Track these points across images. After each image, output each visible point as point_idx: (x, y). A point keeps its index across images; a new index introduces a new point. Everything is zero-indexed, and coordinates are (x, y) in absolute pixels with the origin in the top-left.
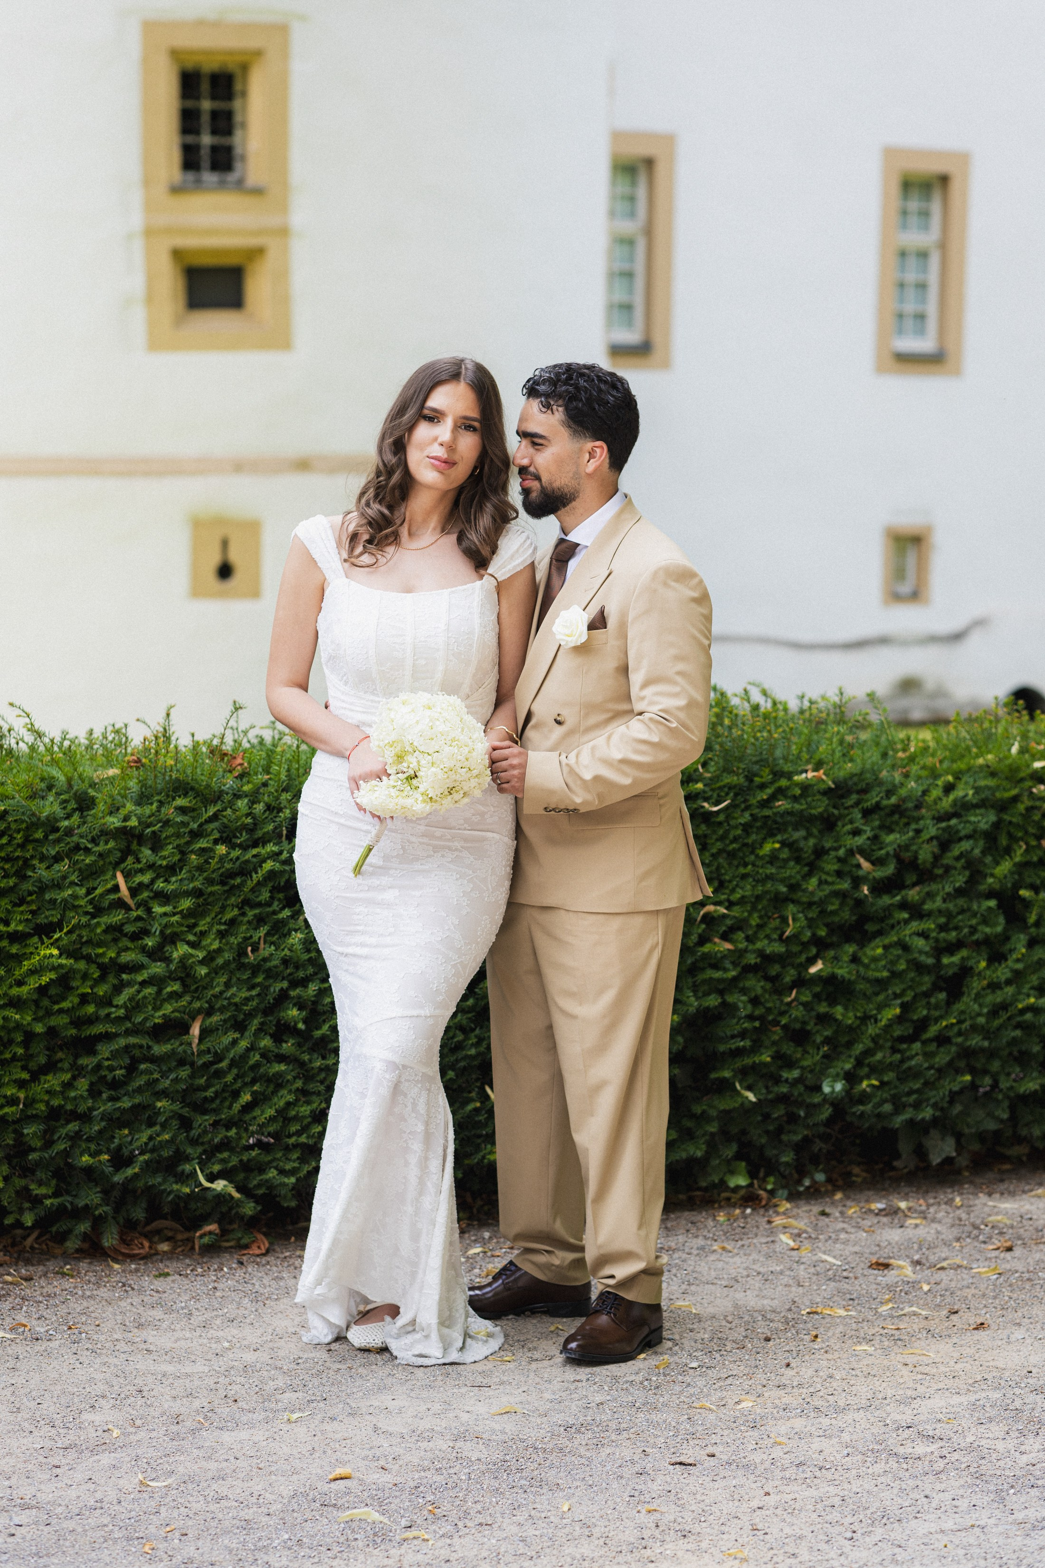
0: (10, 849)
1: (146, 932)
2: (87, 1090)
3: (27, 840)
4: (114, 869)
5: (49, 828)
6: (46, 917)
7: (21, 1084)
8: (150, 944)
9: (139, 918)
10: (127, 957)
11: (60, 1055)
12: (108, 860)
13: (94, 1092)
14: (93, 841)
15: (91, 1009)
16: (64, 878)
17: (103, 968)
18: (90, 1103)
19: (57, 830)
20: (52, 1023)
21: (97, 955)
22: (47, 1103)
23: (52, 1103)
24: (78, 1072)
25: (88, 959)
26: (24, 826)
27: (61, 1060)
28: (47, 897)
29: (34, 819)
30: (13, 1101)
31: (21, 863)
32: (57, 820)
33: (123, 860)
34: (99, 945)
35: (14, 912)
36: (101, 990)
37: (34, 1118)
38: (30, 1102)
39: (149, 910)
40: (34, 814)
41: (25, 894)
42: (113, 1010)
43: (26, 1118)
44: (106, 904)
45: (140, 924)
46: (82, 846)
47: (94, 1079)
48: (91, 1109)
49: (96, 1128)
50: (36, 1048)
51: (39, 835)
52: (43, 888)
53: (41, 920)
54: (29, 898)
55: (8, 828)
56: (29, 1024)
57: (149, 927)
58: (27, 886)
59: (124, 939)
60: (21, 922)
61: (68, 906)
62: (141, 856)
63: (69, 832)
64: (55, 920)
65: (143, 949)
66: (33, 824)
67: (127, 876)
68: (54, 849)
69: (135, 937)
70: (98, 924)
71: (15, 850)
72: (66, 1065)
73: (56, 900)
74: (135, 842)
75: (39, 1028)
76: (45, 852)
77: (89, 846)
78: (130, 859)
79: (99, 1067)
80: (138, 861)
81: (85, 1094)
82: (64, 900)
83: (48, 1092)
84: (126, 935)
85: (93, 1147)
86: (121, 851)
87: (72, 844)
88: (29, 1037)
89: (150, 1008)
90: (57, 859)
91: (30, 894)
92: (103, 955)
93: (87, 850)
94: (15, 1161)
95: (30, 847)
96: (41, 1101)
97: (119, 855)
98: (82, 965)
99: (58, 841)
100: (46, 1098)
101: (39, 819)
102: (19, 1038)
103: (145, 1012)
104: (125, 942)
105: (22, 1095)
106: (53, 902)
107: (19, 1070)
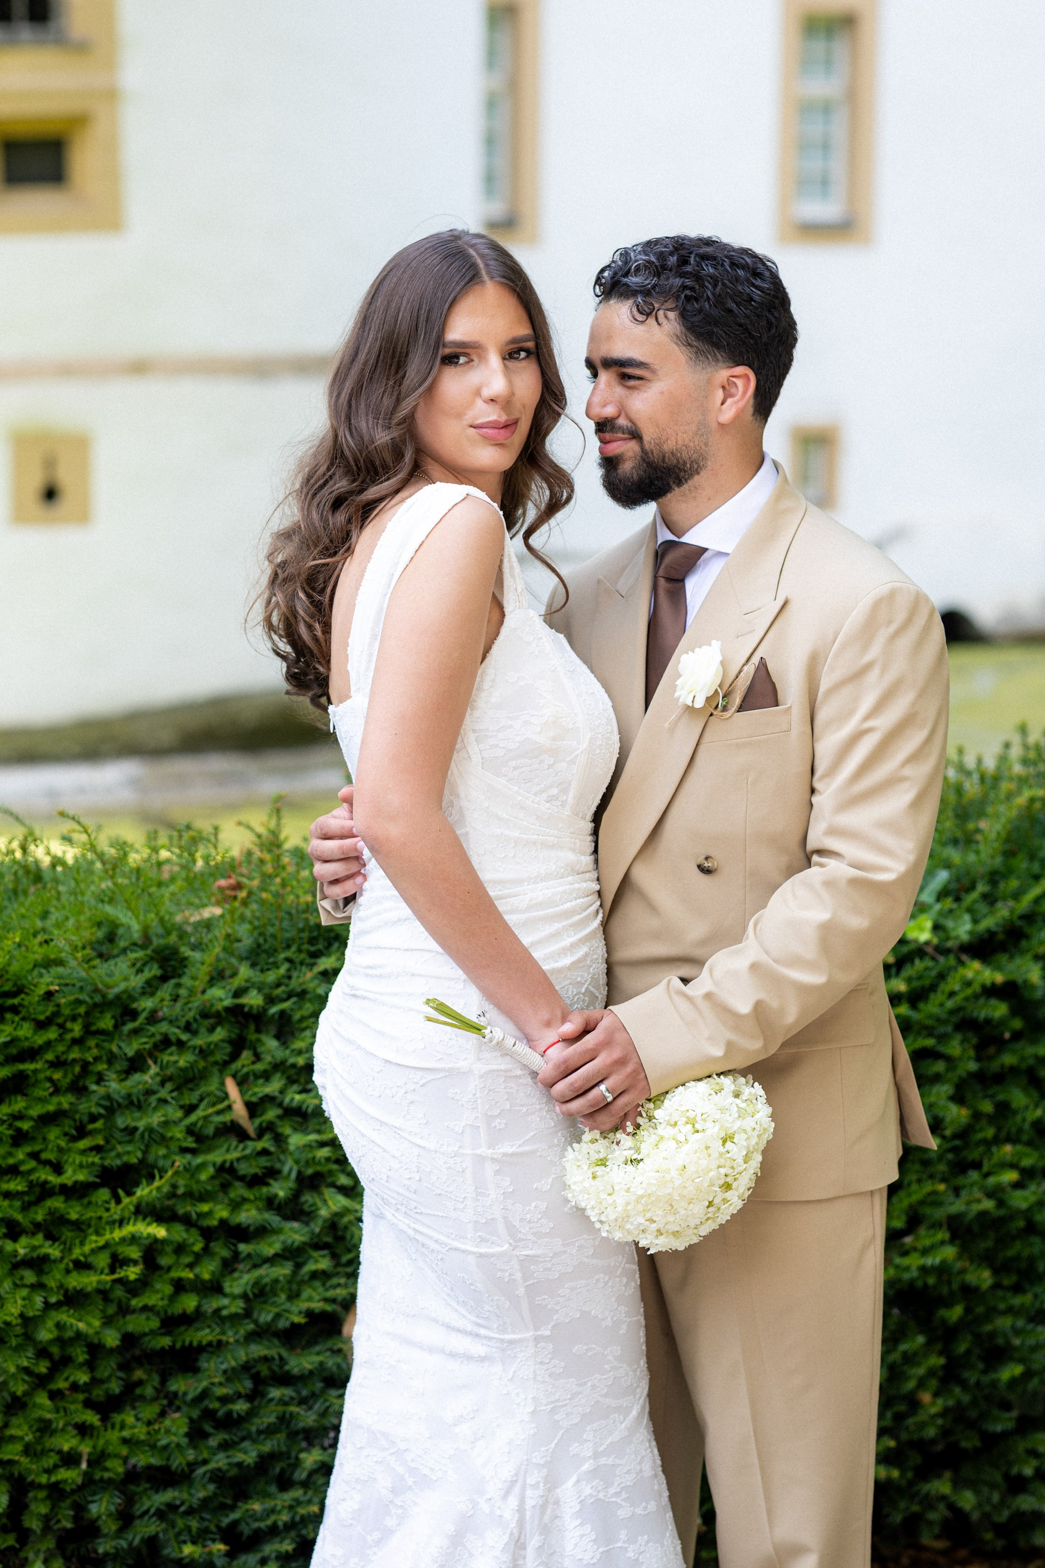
0: (61, 1048)
1: (273, 1173)
2: (187, 1435)
3: (88, 1031)
4: (221, 1072)
5: (119, 1011)
6: (119, 1155)
7: (83, 1430)
8: (281, 1194)
9: (265, 1152)
10: (248, 1216)
11: (139, 1374)
12: (211, 1059)
13: (196, 1435)
14: (187, 1028)
15: (190, 1302)
16: (149, 1092)
17: (208, 1234)
18: (191, 1455)
19: (134, 1014)
20: (130, 1328)
21: (200, 1215)
22: (125, 1460)
23: (133, 1461)
24: (172, 1402)
25: (187, 1221)
26: (82, 1010)
27: (140, 1383)
28: (121, 1121)
29: (98, 999)
30: (70, 1459)
31: (77, 1069)
32: (132, 998)
33: (234, 1056)
34: (203, 1197)
35: (69, 1150)
36: (207, 1271)
37: (106, 1484)
38: (97, 1460)
39: (280, 1139)
40: (96, 990)
41: (85, 1119)
42: (225, 1301)
43: (89, 1484)
44: (210, 1130)
45: (264, 1162)
46: (173, 1038)
47: (195, 1413)
48: (192, 1466)
49: (201, 1494)
50: (107, 1367)
51: (106, 1022)
52: (112, 1107)
53: (112, 1161)
54: (91, 1127)
55: (56, 1014)
56: (97, 1333)
57: (278, 1166)
58: (88, 1106)
59: (238, 1184)
60: (81, 1166)
61: (155, 1137)
62: (260, 1049)
63: (153, 1018)
64: (134, 1160)
65: (271, 1203)
66: (95, 1005)
67: (242, 1082)
68: (130, 1044)
69: (255, 1181)
70: (202, 1166)
71: (69, 1048)
72: (149, 1391)
73: (136, 1129)
74: (252, 1027)
75: (112, 1339)
76: (115, 1049)
77: (184, 1037)
78: (246, 1056)
79: (204, 1394)
80: (258, 1057)
81: (184, 1441)
82: (150, 1130)
83: (125, 1441)
84: (242, 1178)
85: (194, 1524)
86: (230, 1042)
87: (158, 1038)
88: (95, 1349)
89: (283, 1297)
90: (136, 1064)
91: (93, 1118)
92: (209, 1214)
93: (180, 1044)
94: (70, 1548)
95: (92, 1042)
96: (116, 1456)
97: (228, 1049)
98: (179, 1233)
99: (136, 1032)
100: (124, 1451)
101: (104, 996)
102: (80, 1355)
103: (274, 1304)
104: (239, 1190)
105: (85, 1449)
106: (131, 1131)
107: (79, 1406)
